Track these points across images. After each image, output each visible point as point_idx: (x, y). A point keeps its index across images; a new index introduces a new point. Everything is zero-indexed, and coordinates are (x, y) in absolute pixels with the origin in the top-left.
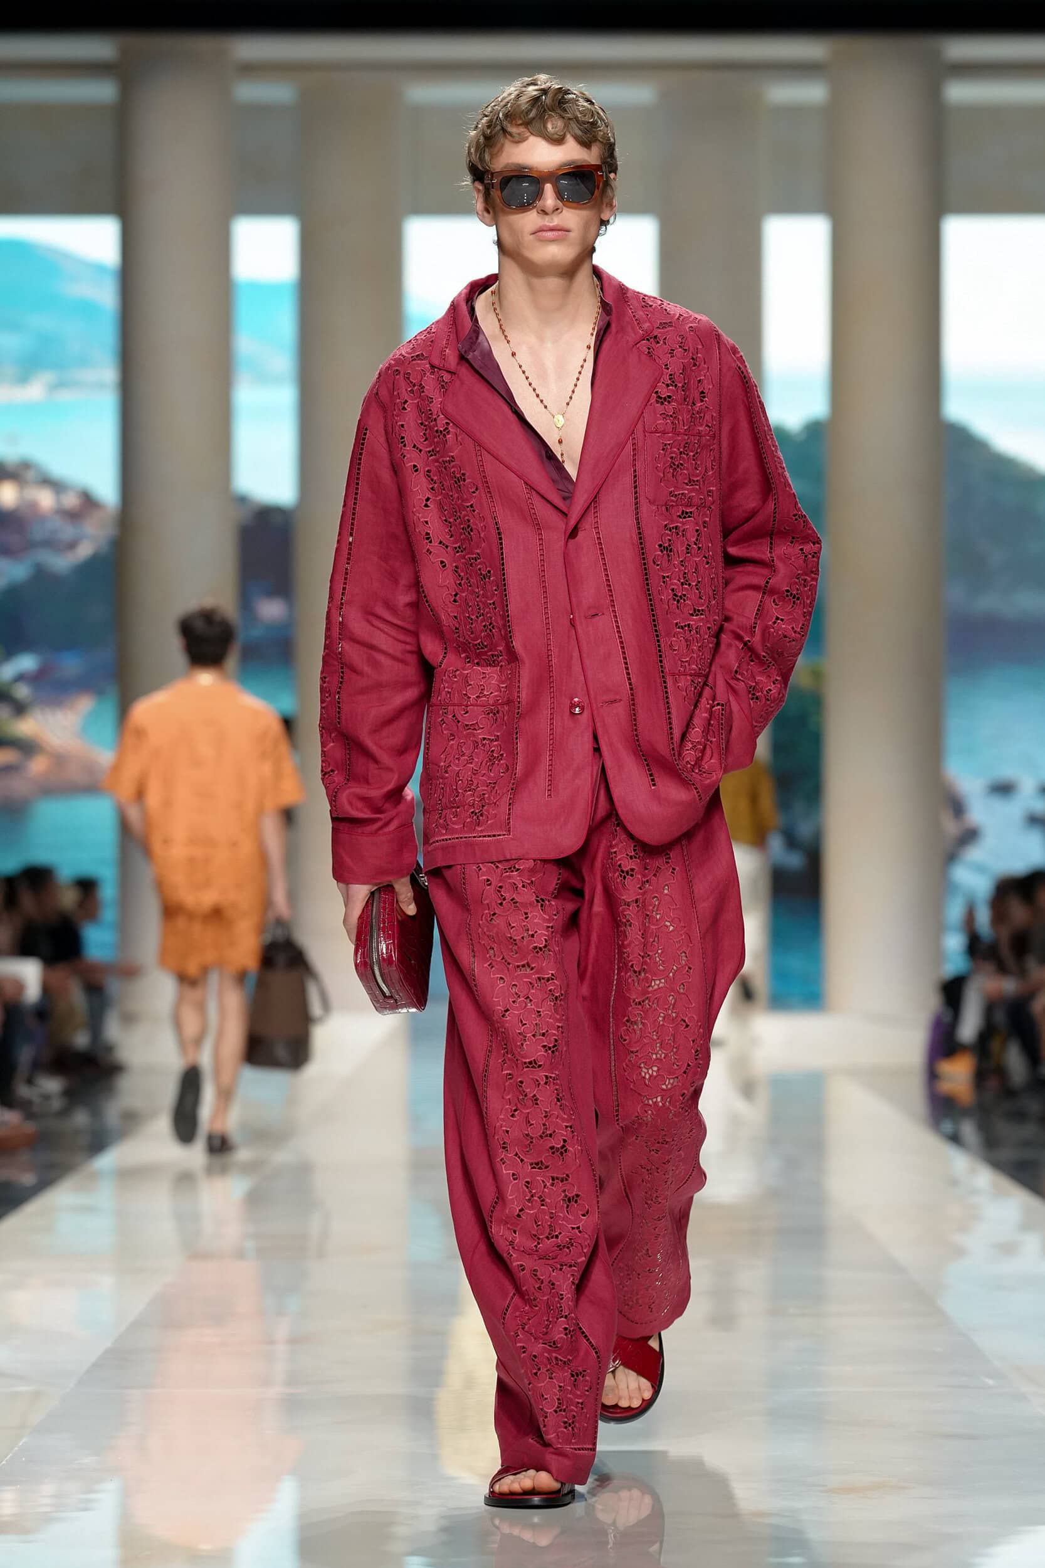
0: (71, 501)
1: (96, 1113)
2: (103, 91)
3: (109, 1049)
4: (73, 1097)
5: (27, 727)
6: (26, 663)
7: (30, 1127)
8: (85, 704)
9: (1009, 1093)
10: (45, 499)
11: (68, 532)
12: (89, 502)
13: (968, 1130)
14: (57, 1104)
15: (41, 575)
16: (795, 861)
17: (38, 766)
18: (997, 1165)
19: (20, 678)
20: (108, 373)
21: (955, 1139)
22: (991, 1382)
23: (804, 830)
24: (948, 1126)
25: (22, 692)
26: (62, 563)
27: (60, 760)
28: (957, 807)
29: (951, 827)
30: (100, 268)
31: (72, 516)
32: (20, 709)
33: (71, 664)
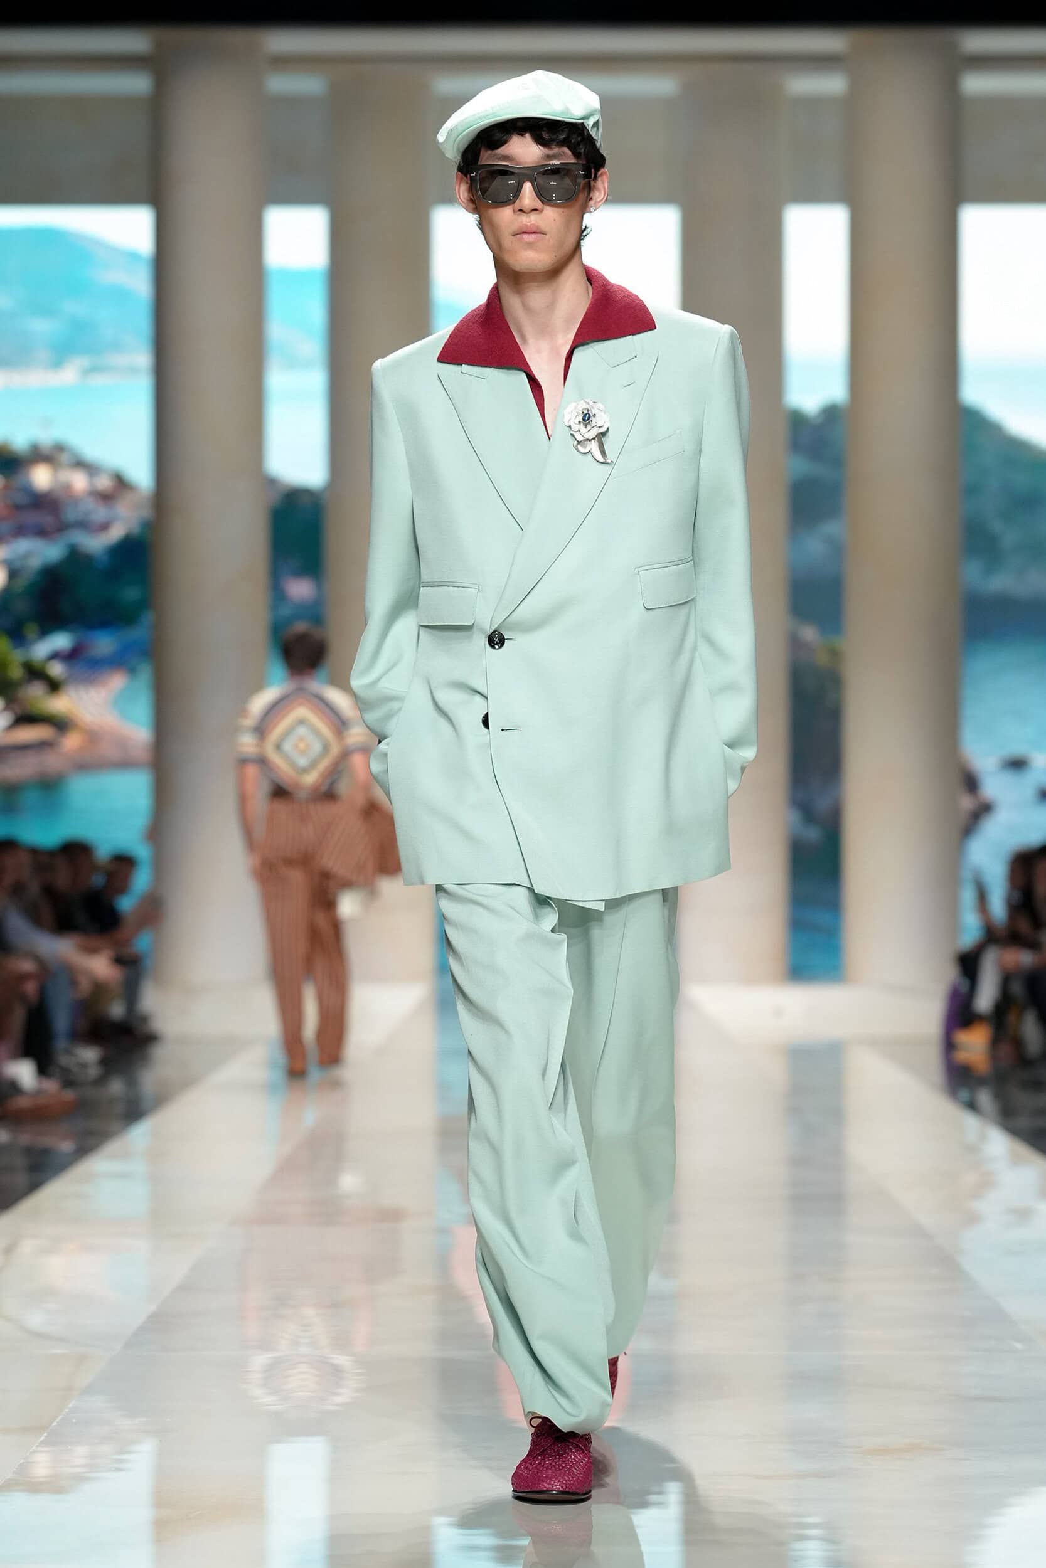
0: (104, 483)
1: (132, 1082)
2: (138, 84)
3: (144, 1019)
4: (109, 1066)
5: (59, 704)
6: (61, 641)
7: (69, 1095)
8: (117, 682)
9: (1023, 1060)
10: (79, 482)
11: (100, 513)
12: (121, 483)
13: (985, 1098)
14: (93, 1072)
15: (75, 556)
16: (813, 834)
17: (71, 742)
18: (1015, 1132)
19: (55, 656)
20: (143, 359)
21: (972, 1106)
22: (1019, 1346)
23: (822, 805)
24: (964, 1094)
25: (56, 670)
26: (96, 544)
27: (93, 736)
28: (971, 783)
29: (966, 803)
30: (133, 256)
31: (106, 497)
32: (54, 686)
33: (104, 643)
